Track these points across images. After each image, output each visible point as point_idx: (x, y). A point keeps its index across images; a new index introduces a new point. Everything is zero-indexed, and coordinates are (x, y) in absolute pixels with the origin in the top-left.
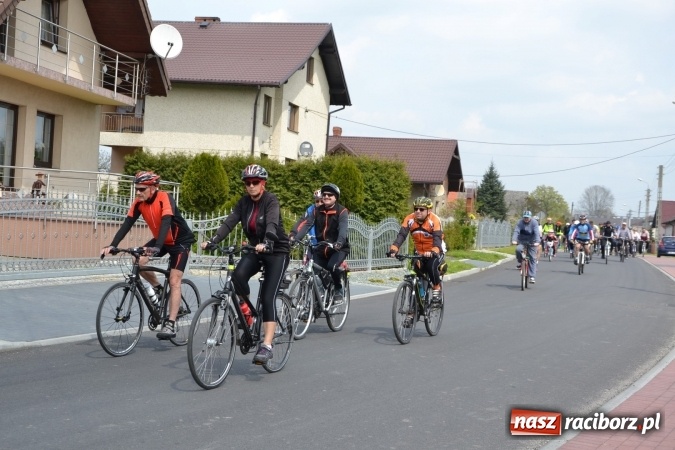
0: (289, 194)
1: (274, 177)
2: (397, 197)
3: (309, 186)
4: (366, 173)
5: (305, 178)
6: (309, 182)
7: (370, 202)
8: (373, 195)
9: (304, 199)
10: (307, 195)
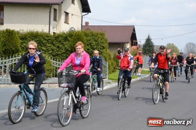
0: (54, 48)
1: (47, 40)
2: (102, 48)
3: (63, 44)
4: (88, 37)
5: (61, 40)
6: (63, 42)
7: (90, 50)
8: (91, 47)
9: (61, 50)
10: (62, 48)
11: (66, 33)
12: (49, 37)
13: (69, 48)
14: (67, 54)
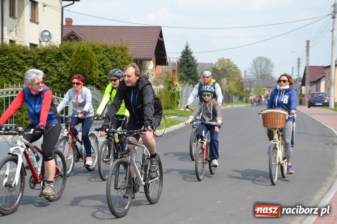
4: (99, 55)
5: (50, 59)
6: (54, 63)
7: (103, 77)
8: (105, 71)
9: (51, 76)
10: (53, 73)
11: (58, 47)
12: (27, 53)
13: (66, 73)
14: (62, 83)
